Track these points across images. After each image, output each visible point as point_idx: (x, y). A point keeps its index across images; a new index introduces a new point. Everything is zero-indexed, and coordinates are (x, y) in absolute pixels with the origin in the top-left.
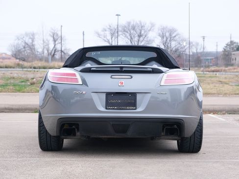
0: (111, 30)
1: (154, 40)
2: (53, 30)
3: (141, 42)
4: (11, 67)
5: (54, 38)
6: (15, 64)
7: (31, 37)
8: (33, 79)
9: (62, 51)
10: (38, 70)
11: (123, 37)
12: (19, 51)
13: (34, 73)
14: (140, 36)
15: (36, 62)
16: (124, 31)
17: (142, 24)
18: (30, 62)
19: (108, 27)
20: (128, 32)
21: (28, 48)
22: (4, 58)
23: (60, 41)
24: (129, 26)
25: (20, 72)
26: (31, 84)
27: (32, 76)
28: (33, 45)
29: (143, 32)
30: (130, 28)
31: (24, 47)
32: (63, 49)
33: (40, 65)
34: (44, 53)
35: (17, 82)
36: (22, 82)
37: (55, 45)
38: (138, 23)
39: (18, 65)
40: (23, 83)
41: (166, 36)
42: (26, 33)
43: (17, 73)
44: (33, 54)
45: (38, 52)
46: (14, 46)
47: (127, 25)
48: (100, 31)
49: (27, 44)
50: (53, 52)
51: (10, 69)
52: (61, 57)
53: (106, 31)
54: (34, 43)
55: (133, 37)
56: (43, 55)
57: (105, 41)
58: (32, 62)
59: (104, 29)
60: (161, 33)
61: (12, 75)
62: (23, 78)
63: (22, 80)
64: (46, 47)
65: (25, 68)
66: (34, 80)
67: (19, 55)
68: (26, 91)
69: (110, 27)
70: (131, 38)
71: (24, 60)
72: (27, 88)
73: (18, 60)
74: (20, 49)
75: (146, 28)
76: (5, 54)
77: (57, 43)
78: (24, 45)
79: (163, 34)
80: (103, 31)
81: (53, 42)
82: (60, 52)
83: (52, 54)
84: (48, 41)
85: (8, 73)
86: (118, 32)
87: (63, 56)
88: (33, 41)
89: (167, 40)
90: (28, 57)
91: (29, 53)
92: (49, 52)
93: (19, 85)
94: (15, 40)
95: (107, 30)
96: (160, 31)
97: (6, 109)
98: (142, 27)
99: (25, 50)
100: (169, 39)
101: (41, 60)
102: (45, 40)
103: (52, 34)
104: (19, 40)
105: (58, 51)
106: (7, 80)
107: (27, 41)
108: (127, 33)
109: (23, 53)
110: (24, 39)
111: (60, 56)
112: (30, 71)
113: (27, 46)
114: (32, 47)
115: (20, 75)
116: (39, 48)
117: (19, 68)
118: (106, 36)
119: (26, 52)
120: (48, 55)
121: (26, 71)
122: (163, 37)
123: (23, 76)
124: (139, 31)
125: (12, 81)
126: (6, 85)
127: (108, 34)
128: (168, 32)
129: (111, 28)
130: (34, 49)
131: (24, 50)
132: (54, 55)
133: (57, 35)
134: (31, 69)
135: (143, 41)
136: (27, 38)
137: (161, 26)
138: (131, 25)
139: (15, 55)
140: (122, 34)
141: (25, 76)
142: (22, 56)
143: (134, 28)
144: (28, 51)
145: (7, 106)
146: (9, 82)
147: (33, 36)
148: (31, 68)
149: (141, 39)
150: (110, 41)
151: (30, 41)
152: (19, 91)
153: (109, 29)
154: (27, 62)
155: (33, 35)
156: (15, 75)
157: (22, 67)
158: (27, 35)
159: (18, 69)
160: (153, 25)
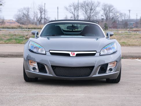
0: (74, 6)
1: (99, 12)
2: (40, 6)
3: (92, 13)
4: (15, 28)
5: (40, 11)
6: (17, 26)
7: (27, 10)
8: (27, 35)
9: (45, 19)
10: (31, 30)
12: (20, 19)
13: (28, 32)
14: (91, 10)
15: (30, 25)
16: (82, 7)
17: (93, 3)
18: (26, 25)
19: (73, 4)
20: (84, 8)
21: (26, 17)
22: (11, 23)
23: (44, 13)
24: (85, 4)
25: (20, 31)
26: (26, 39)
27: (26, 34)
28: (28, 15)
29: (93, 7)
30: (86, 5)
31: (23, 16)
32: (46, 18)
33: (32, 27)
34: (34, 20)
35: (17, 37)
36: (21, 37)
37: (41, 15)
38: (90, 1)
39: (20, 27)
40: (21, 38)
41: (107, 10)
42: (24, 8)
43: (18, 32)
44: (28, 20)
45: (31, 19)
46: (17, 16)
47: (83, 3)
48: (67, 7)
49: (25, 14)
52: (45, 22)
53: (71, 6)
54: (29, 14)
55: (87, 10)
57: (71, 13)
58: (27, 25)
60: (104, 8)
61: (14, 33)
62: (21, 35)
63: (21, 36)
64: (36, 16)
65: (23, 28)
66: (28, 36)
67: (20, 21)
68: (23, 43)
69: (74, 4)
70: (86, 11)
71: (23, 24)
72: (24, 42)
73: (19, 24)
74: (21, 17)
75: (95, 5)
76: (12, 20)
77: (42, 13)
78: (23, 15)
79: (105, 8)
80: (69, 7)
81: (40, 13)
82: (44, 19)
83: (40, 20)
84: (37, 13)
85: (12, 31)
86: (78, 7)
88: (28, 13)
89: (107, 12)
90: (25, 22)
91: (26, 19)
92: (38, 19)
93: (19, 39)
94: (18, 12)
95: (72, 6)
96: (103, 7)
98: (92, 4)
99: (24, 18)
100: (109, 11)
101: (33, 24)
102: (35, 12)
103: (39, 8)
104: (20, 12)
105: (43, 19)
106: (12, 36)
107: (24, 13)
109: (22, 20)
110: (23, 11)
111: (44, 22)
113: (24, 15)
115: (19, 33)
117: (20, 29)
119: (24, 19)
120: (37, 21)
121: (24, 30)
122: (105, 10)
123: (21, 34)
124: (91, 7)
125: (14, 37)
126: (11, 39)
127: (72, 8)
128: (108, 7)
130: (29, 17)
131: (23, 18)
133: (42, 9)
135: (93, 13)
136: (25, 11)
137: (104, 4)
138: (86, 4)
139: (18, 21)
141: (22, 34)
142: (22, 22)
144: (25, 19)
146: (12, 37)
147: (28, 10)
148: (27, 29)
149: (92, 11)
150: (74, 13)
152: (19, 43)
153: (73, 5)
154: (24, 25)
155: (28, 9)
156: (16, 33)
157: (22, 28)
158: (25, 9)
160: (99, 3)
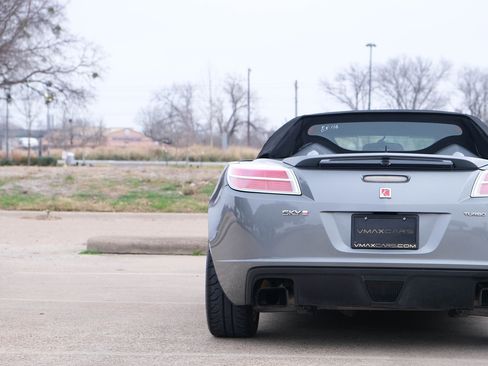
0: (355, 77)
1: (449, 99)
3: (421, 103)
4: (142, 159)
5: (233, 96)
6: (151, 150)
8: (190, 183)
9: (249, 123)
10: (199, 163)
11: (382, 93)
12: (160, 124)
13: (189, 172)
14: (418, 90)
15: (195, 146)
16: (385, 79)
17: (424, 65)
18: (181, 147)
19: (350, 71)
20: (391, 82)
21: (179, 118)
22: (127, 140)
23: (246, 103)
24: (394, 68)
25: (162, 168)
26: (186, 194)
27: (187, 177)
28: (189, 111)
29: (424, 82)
30: (397, 72)
31: (171, 116)
32: (252, 120)
33: (203, 153)
34: (211, 128)
35: (156, 190)
36: (167, 189)
37: (235, 111)
38: (415, 60)
39: (158, 155)
40: (169, 192)
41: (475, 89)
43: (155, 170)
44: (189, 129)
45: (198, 125)
46: (149, 114)
47: (389, 67)
48: (331, 80)
49: (176, 109)
50: (231, 126)
51: (141, 162)
52: (249, 136)
53: (344, 79)
54: (190, 107)
55: (402, 92)
56: (209, 131)
57: (343, 102)
58: (187, 146)
59: (340, 75)
60: (465, 84)
61: (145, 175)
62: (169, 182)
63: (168, 186)
64: (216, 114)
65: (172, 159)
66: (192, 185)
67: (159, 133)
69: (353, 70)
70: (399, 93)
71: (170, 143)
72: (178, 204)
73: (157, 143)
74: (161, 118)
75: (431, 72)
76: (131, 130)
77: (238, 105)
78: (169, 110)
79: (469, 84)
80: (337, 80)
81: (231, 104)
82: (245, 125)
83: (230, 129)
84: (221, 103)
85: (138, 170)
86: (370, 82)
87: (251, 135)
88: (188, 102)
89: (477, 99)
90: (179, 136)
91: (181, 128)
92: (223, 125)
93: (160, 196)
94: (152, 100)
95: (348, 77)
96: (461, 80)
97: (134, 246)
98: (422, 71)
99: (172, 122)
100: (482, 95)
101: (205, 142)
103: (228, 88)
104: (159, 99)
105: (242, 123)
106: (136, 185)
107: (175, 103)
108: (389, 85)
109: (168, 128)
111: (246, 134)
112: (183, 167)
113: (175, 113)
114: (186, 116)
115: (162, 175)
116: (201, 117)
117: (159, 160)
118: (345, 90)
119: (173, 126)
120: (221, 132)
121: (175, 166)
122: (468, 92)
123: (168, 177)
124: (417, 80)
125: (146, 188)
126: (134, 196)
127: (348, 85)
128: (481, 81)
129: (356, 74)
130: (191, 119)
131: (169, 121)
132: (232, 131)
133: (239, 88)
134: (184, 163)
135: (424, 101)
136: (177, 96)
137: (465, 68)
138: (398, 68)
139: (151, 131)
140: (379, 87)
141: (173, 177)
142: (167, 135)
143: (405, 73)
144: (179, 124)
145: (136, 242)
146: (139, 189)
147: (188, 92)
148: (184, 160)
149: (421, 96)
150: (354, 102)
151: (183, 102)
152: (160, 209)
153: (351, 75)
154: (176, 146)
155: (189, 89)
156: (152, 175)
157: (167, 158)
158: (176, 89)
159: (157, 162)
160: (446, 66)
